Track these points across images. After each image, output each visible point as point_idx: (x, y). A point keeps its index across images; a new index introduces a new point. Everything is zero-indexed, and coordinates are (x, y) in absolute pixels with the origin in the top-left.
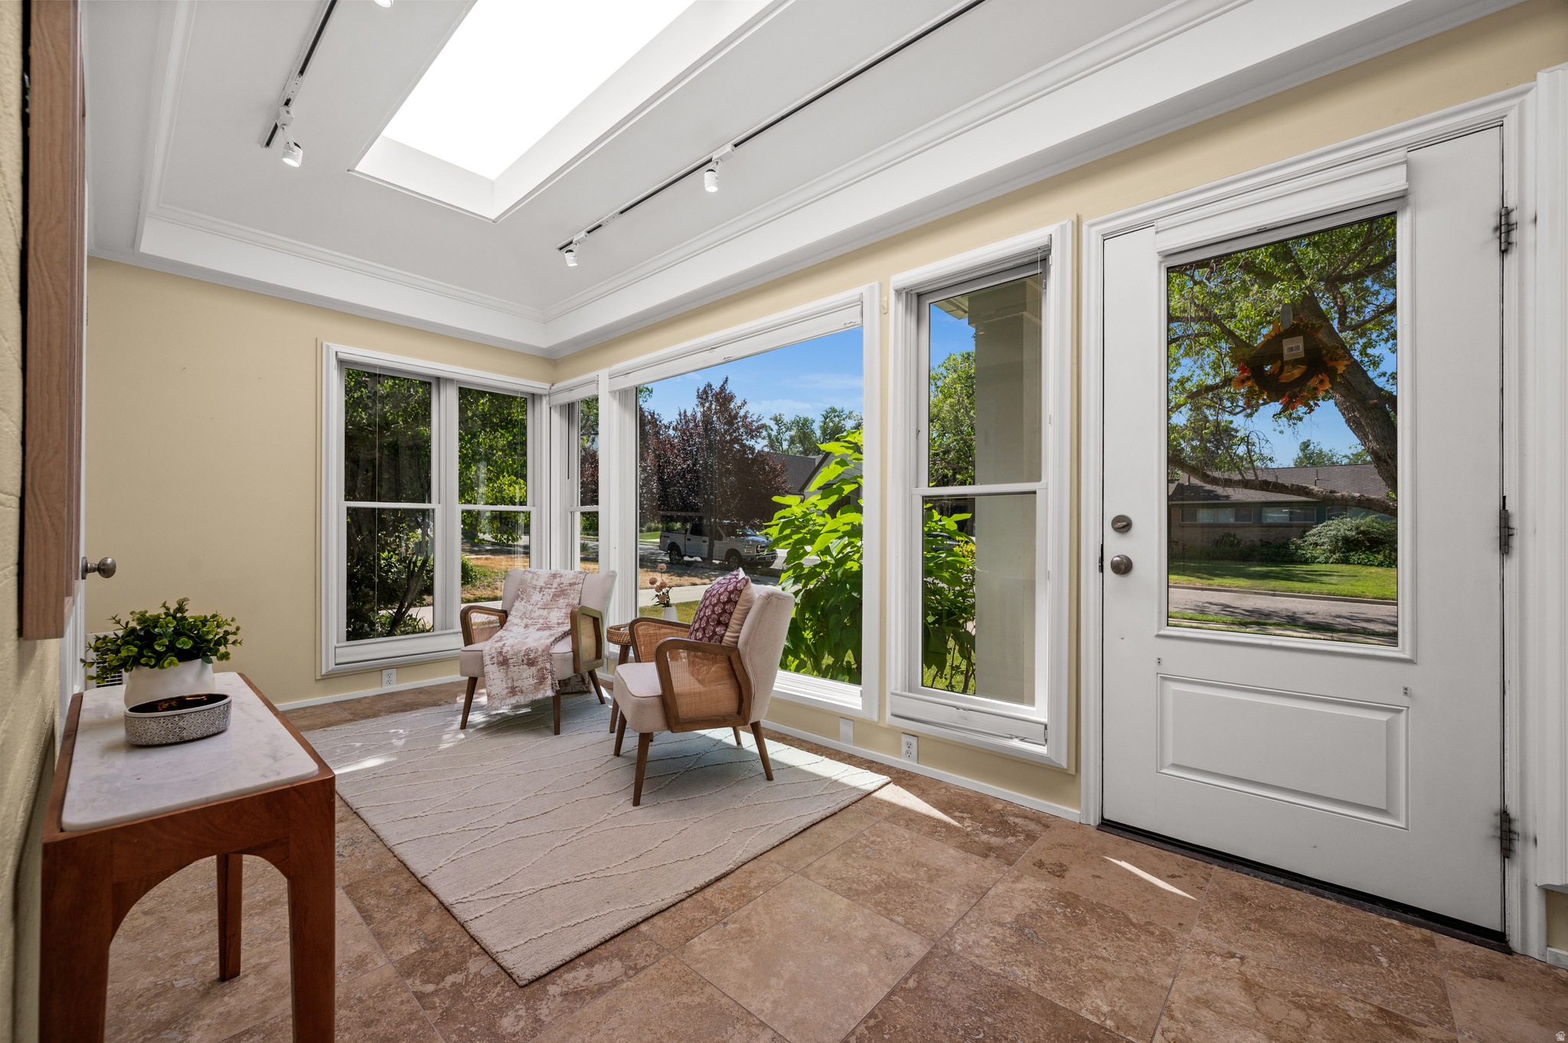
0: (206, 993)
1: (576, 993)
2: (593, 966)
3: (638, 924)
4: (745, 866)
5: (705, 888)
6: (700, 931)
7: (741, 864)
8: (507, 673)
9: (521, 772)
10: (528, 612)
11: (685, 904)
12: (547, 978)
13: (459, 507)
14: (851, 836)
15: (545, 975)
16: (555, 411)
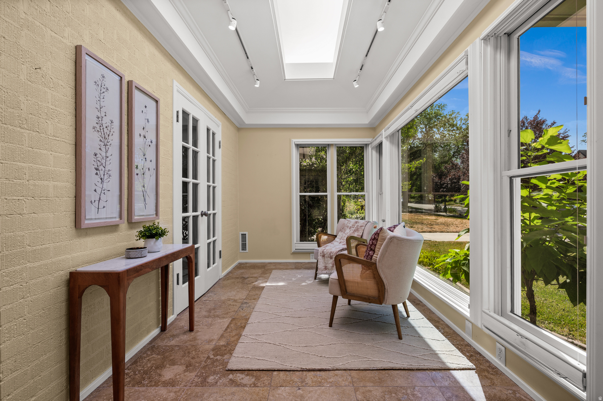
0: (185, 333)
1: (233, 381)
2: (247, 376)
3: (275, 370)
4: (337, 371)
5: (311, 371)
6: (288, 386)
7: (335, 369)
8: (324, 260)
9: (311, 300)
10: (343, 237)
11: (297, 373)
12: (234, 372)
13: (336, 194)
14: (406, 385)
15: (234, 370)
16: (374, 150)
